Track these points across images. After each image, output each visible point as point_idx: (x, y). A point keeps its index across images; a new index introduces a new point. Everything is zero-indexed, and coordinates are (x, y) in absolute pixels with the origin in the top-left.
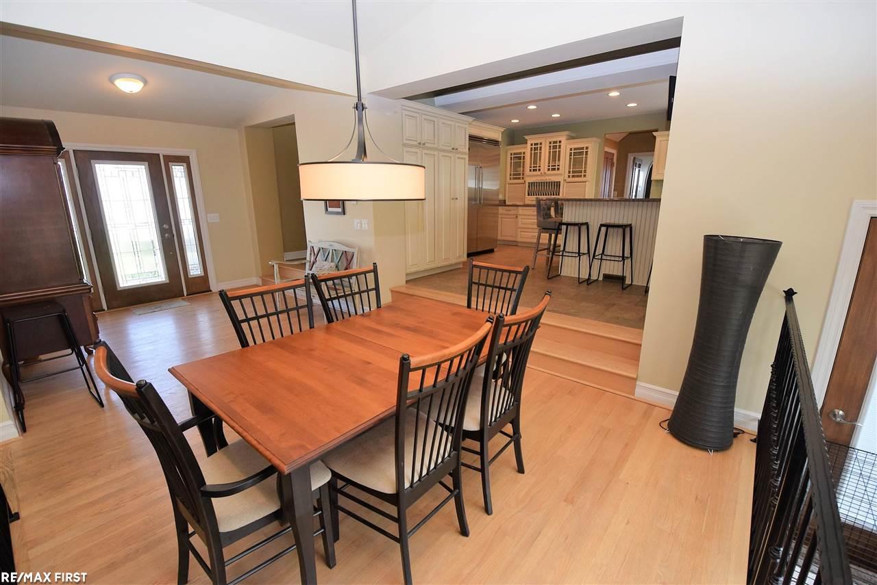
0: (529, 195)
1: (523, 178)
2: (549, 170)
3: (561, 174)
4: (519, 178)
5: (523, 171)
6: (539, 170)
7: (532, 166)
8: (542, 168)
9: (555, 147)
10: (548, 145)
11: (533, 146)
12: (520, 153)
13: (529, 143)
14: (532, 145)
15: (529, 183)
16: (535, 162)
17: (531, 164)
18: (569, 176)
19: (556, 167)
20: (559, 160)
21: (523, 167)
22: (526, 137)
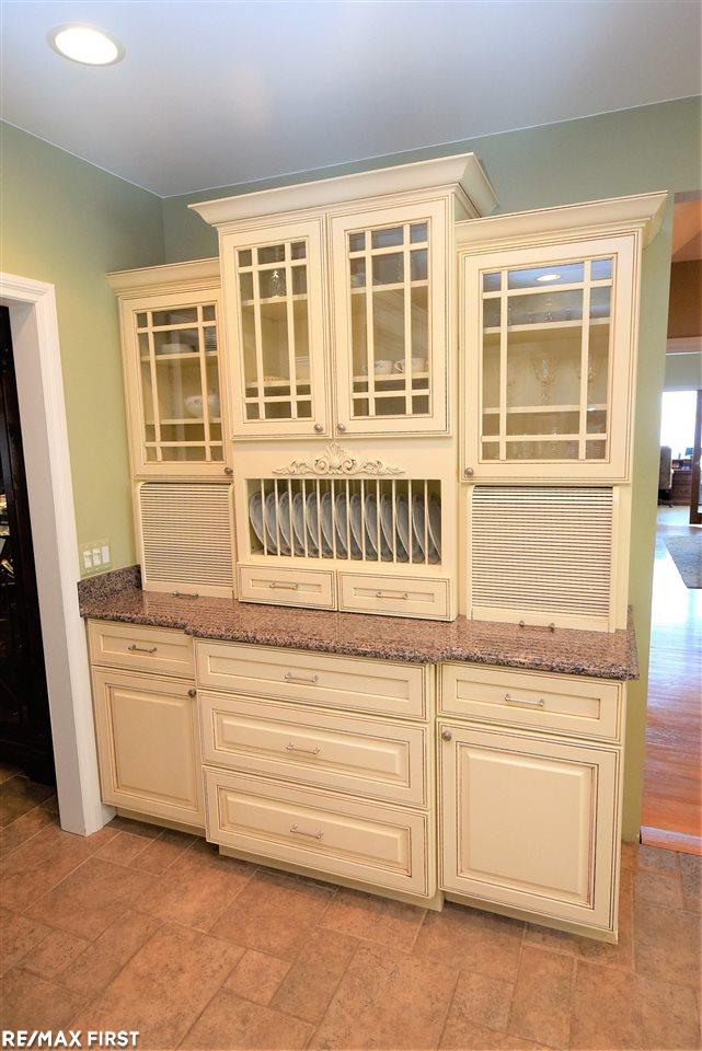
0: (257, 547)
1: (217, 454)
2: (360, 408)
3: (439, 437)
4: (197, 454)
5: (216, 411)
6: (305, 410)
7: (261, 385)
8: (317, 398)
9: (387, 269)
10: (342, 256)
11: (256, 268)
12: (189, 313)
13: (229, 245)
14: (245, 258)
15: (253, 484)
16: (275, 366)
17: (250, 374)
18: (489, 452)
19: (409, 393)
20: (421, 352)
21: (214, 387)
22: (209, 212)
